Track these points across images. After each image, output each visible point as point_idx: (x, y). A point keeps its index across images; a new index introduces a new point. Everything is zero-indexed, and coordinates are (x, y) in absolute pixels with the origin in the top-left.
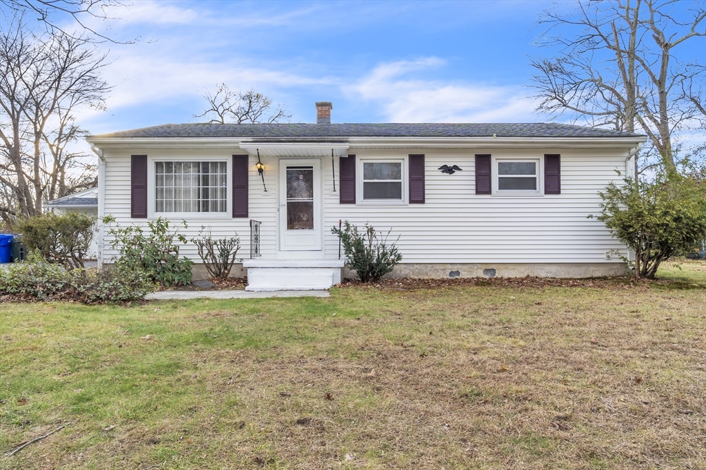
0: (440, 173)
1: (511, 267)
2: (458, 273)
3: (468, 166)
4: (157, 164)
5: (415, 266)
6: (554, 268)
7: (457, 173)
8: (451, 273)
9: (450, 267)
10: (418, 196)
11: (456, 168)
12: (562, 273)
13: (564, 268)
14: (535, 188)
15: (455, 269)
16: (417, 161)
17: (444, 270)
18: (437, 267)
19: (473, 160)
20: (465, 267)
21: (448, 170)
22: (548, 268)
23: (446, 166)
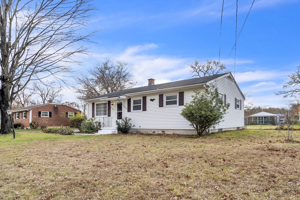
0: (150, 101)
1: (169, 130)
2: (155, 132)
3: (157, 98)
4: (97, 104)
5: (144, 130)
6: (182, 131)
7: (154, 101)
8: (153, 132)
9: (153, 130)
10: (145, 109)
11: (154, 99)
12: (185, 133)
13: (185, 131)
14: (176, 104)
15: (154, 131)
16: (145, 98)
17: (151, 131)
18: (150, 130)
19: (159, 96)
20: (157, 130)
21: (152, 100)
22: (180, 131)
23: (151, 99)
